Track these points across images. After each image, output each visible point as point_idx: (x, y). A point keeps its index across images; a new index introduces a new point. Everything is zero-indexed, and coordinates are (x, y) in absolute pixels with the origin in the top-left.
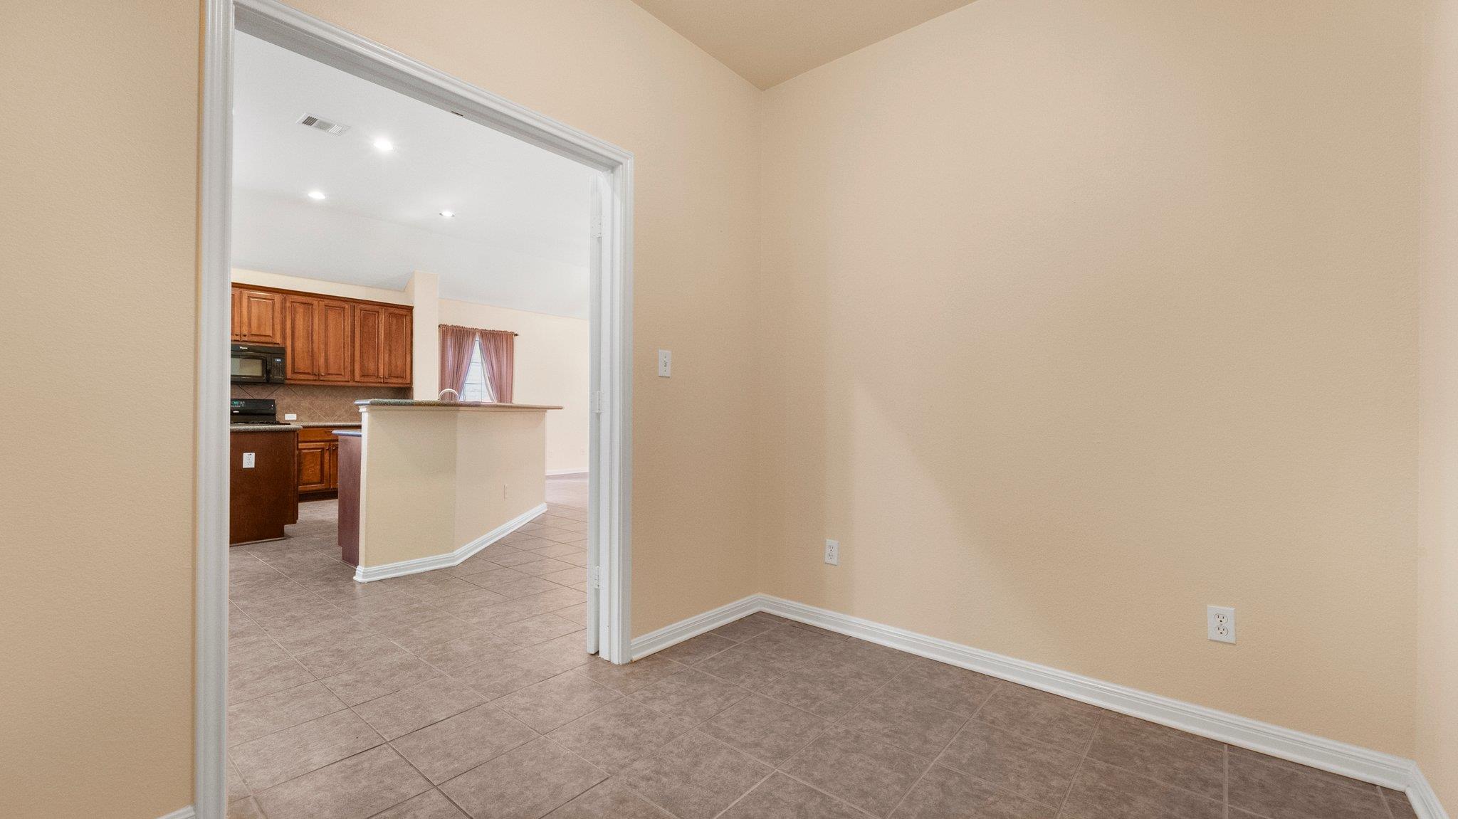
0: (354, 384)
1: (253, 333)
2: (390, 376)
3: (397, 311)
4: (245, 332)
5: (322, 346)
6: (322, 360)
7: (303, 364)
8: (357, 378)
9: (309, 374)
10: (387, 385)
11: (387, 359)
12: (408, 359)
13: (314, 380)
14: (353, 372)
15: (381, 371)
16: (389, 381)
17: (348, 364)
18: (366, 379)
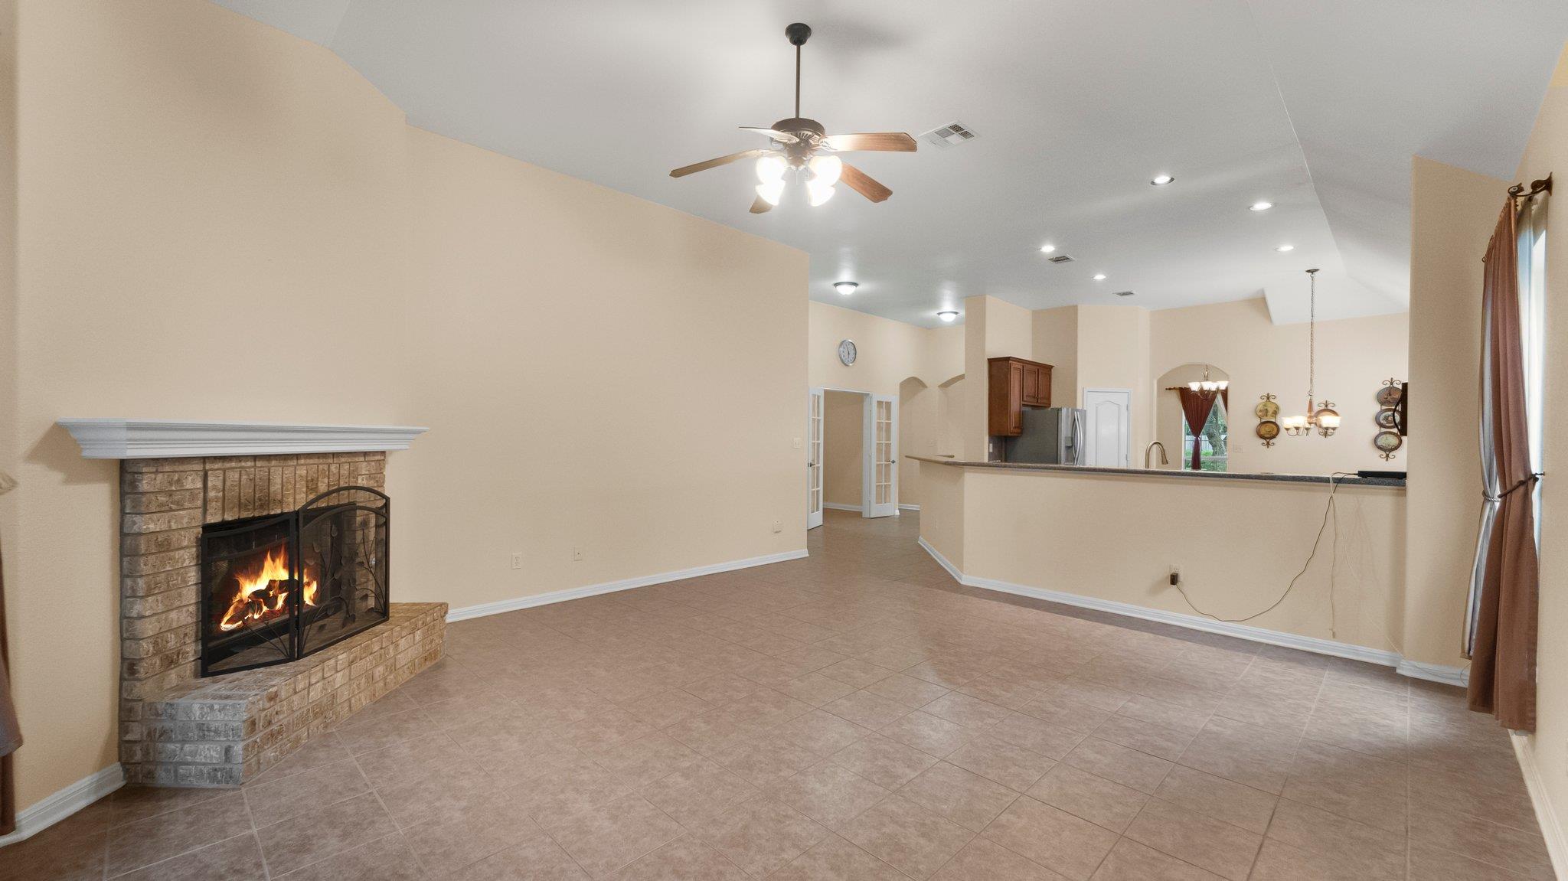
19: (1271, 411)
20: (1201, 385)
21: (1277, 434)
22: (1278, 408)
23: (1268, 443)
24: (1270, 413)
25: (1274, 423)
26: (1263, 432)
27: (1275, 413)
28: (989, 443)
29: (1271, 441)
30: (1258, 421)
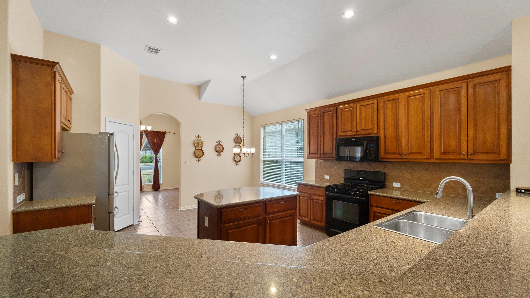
0: (435, 161)
1: (362, 129)
2: (475, 153)
3: (492, 78)
4: (359, 129)
5: (405, 130)
6: (405, 142)
7: (391, 146)
8: (437, 154)
9: (396, 153)
10: (472, 162)
11: (471, 133)
12: (504, 131)
13: (399, 158)
14: (432, 149)
15: (464, 146)
16: (473, 157)
17: (427, 144)
18: (447, 156)
19: (200, 144)
20: (146, 128)
21: (203, 155)
22: (203, 142)
23: (199, 160)
24: (200, 145)
25: (201, 150)
26: (197, 155)
27: (202, 145)
28: (14, 173)
29: (200, 159)
30: (194, 149)
